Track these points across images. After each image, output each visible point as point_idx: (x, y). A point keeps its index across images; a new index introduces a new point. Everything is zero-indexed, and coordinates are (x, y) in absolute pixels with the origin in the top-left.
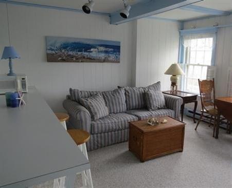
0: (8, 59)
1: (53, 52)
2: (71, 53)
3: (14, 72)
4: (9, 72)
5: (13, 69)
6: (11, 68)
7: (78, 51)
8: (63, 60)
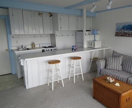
0: (94, 35)
1: (118, 31)
2: (126, 31)
3: (96, 40)
4: (94, 40)
5: (96, 38)
6: (95, 38)
7: (130, 30)
8: (122, 36)
